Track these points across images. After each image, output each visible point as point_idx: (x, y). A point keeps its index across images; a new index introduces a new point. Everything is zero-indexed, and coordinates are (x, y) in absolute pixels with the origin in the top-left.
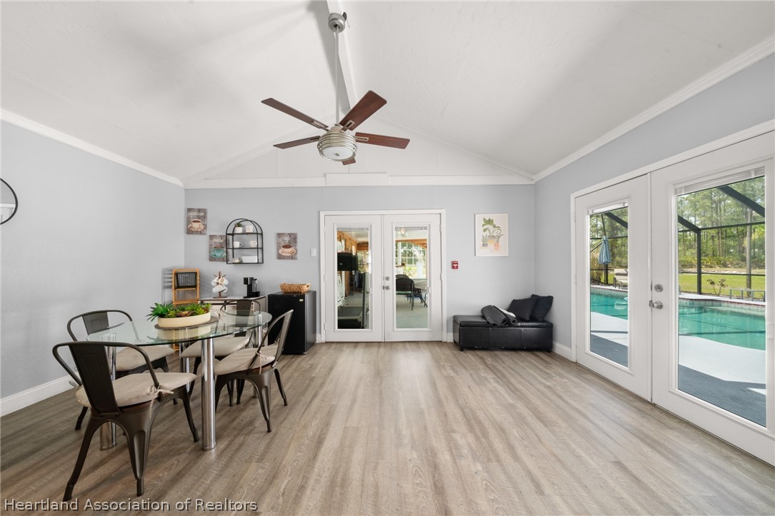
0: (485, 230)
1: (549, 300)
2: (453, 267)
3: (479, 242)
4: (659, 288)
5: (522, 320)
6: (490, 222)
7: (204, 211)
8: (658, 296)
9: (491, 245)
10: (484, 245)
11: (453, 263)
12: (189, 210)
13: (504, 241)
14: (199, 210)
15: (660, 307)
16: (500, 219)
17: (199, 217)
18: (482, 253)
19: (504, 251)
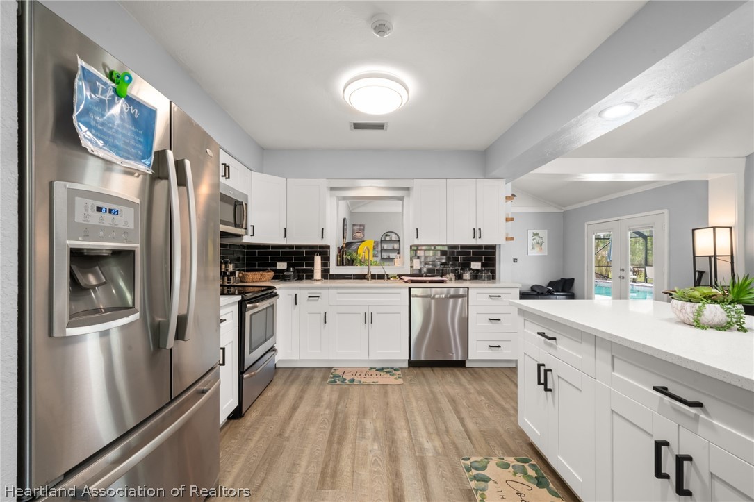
0: (533, 240)
1: (572, 280)
2: (514, 262)
3: (530, 247)
4: (623, 270)
5: (557, 292)
6: (536, 234)
7: (363, 226)
8: (623, 274)
9: (537, 249)
10: (533, 248)
11: (514, 259)
12: (354, 225)
13: (545, 246)
14: (360, 226)
15: (623, 278)
16: (543, 233)
17: (360, 230)
18: (533, 253)
19: (545, 252)
